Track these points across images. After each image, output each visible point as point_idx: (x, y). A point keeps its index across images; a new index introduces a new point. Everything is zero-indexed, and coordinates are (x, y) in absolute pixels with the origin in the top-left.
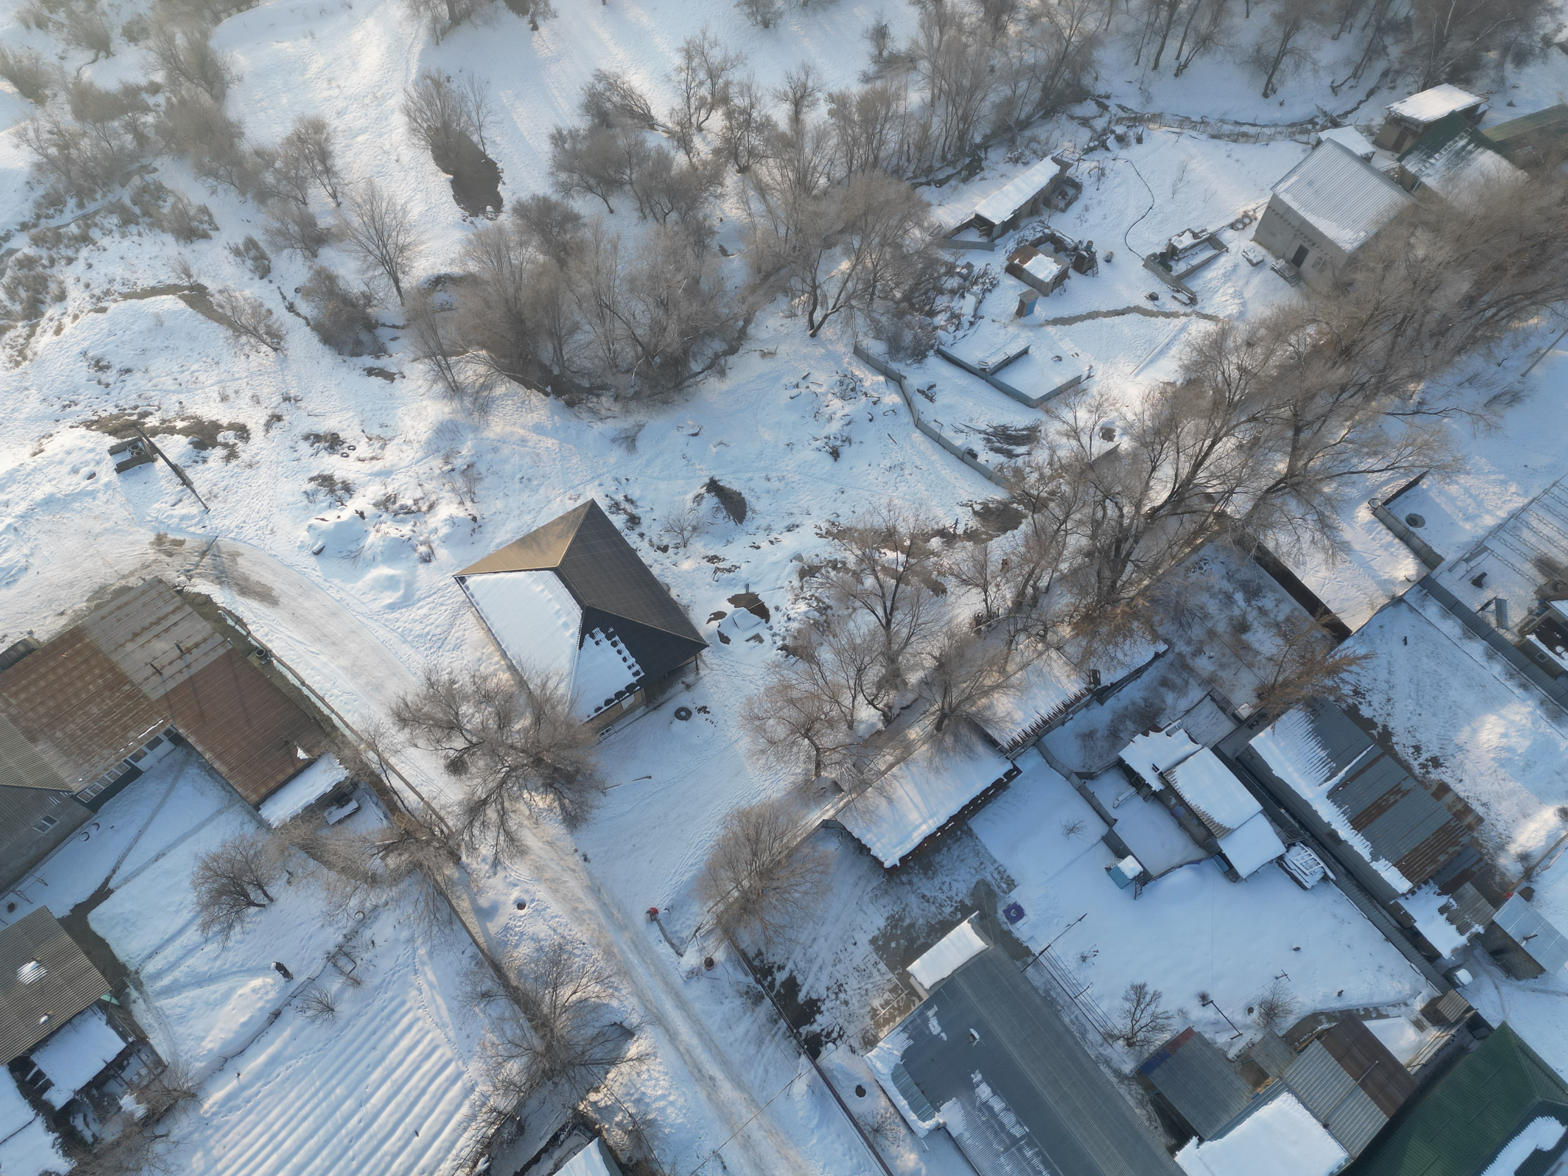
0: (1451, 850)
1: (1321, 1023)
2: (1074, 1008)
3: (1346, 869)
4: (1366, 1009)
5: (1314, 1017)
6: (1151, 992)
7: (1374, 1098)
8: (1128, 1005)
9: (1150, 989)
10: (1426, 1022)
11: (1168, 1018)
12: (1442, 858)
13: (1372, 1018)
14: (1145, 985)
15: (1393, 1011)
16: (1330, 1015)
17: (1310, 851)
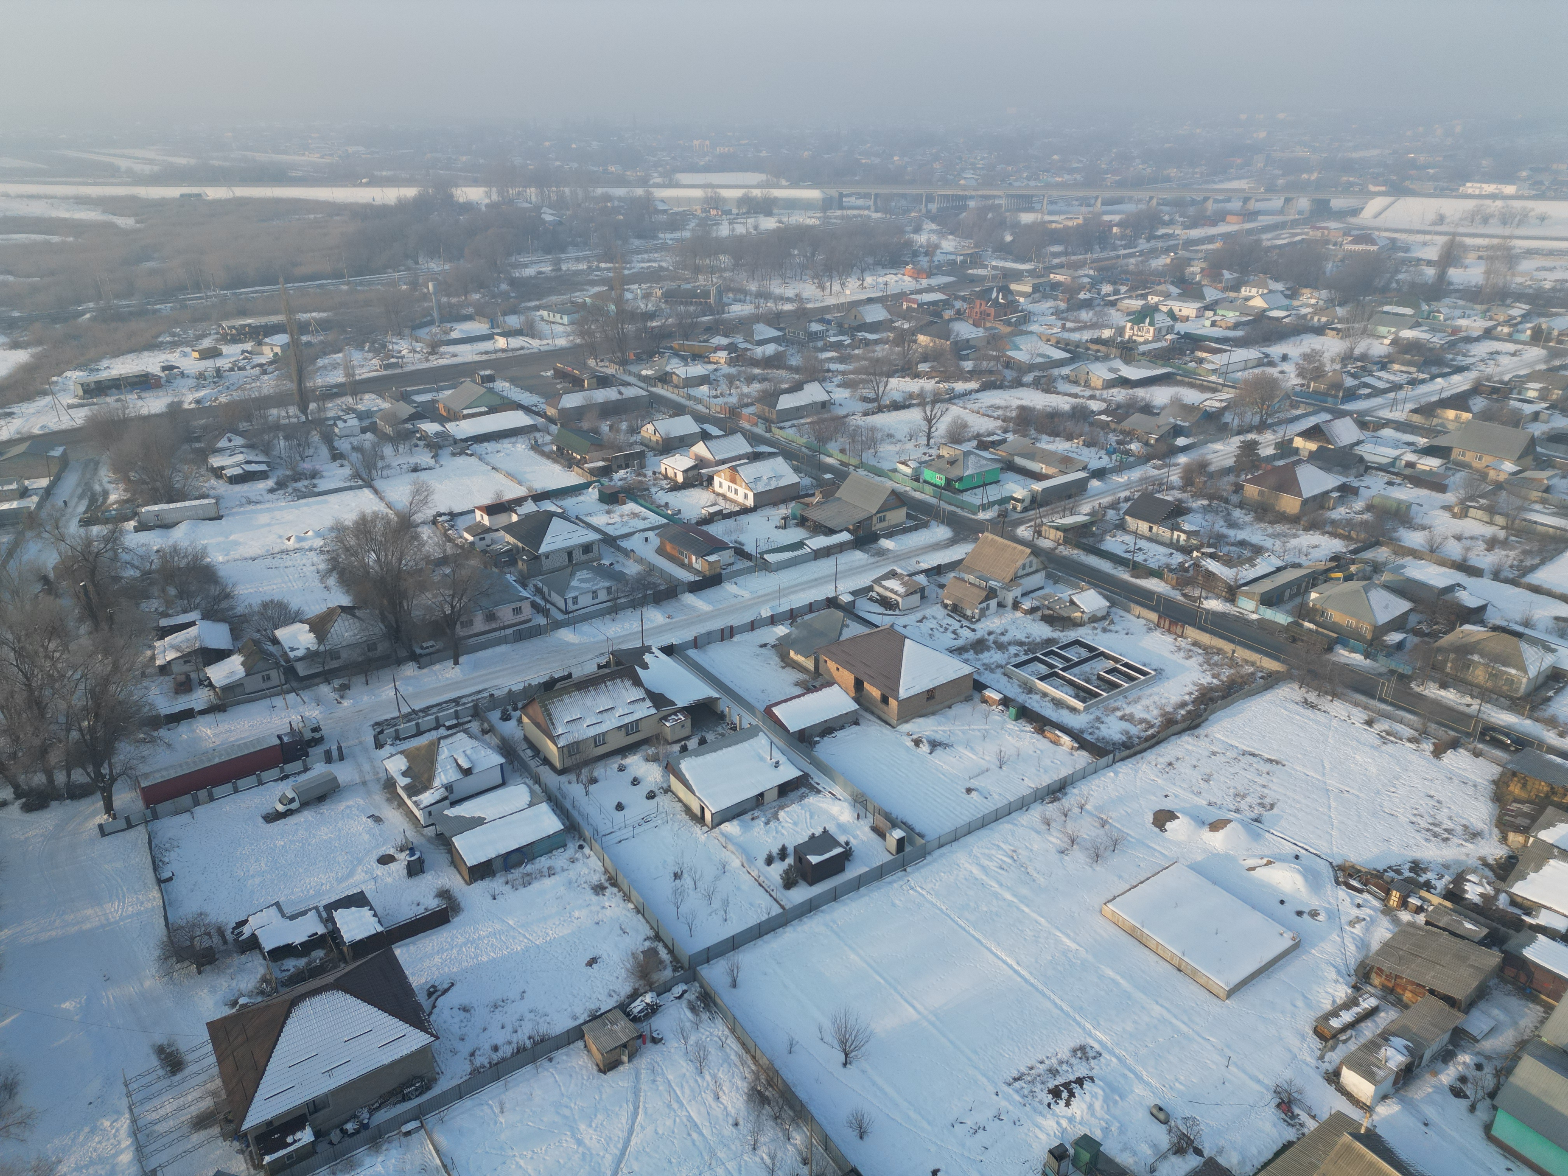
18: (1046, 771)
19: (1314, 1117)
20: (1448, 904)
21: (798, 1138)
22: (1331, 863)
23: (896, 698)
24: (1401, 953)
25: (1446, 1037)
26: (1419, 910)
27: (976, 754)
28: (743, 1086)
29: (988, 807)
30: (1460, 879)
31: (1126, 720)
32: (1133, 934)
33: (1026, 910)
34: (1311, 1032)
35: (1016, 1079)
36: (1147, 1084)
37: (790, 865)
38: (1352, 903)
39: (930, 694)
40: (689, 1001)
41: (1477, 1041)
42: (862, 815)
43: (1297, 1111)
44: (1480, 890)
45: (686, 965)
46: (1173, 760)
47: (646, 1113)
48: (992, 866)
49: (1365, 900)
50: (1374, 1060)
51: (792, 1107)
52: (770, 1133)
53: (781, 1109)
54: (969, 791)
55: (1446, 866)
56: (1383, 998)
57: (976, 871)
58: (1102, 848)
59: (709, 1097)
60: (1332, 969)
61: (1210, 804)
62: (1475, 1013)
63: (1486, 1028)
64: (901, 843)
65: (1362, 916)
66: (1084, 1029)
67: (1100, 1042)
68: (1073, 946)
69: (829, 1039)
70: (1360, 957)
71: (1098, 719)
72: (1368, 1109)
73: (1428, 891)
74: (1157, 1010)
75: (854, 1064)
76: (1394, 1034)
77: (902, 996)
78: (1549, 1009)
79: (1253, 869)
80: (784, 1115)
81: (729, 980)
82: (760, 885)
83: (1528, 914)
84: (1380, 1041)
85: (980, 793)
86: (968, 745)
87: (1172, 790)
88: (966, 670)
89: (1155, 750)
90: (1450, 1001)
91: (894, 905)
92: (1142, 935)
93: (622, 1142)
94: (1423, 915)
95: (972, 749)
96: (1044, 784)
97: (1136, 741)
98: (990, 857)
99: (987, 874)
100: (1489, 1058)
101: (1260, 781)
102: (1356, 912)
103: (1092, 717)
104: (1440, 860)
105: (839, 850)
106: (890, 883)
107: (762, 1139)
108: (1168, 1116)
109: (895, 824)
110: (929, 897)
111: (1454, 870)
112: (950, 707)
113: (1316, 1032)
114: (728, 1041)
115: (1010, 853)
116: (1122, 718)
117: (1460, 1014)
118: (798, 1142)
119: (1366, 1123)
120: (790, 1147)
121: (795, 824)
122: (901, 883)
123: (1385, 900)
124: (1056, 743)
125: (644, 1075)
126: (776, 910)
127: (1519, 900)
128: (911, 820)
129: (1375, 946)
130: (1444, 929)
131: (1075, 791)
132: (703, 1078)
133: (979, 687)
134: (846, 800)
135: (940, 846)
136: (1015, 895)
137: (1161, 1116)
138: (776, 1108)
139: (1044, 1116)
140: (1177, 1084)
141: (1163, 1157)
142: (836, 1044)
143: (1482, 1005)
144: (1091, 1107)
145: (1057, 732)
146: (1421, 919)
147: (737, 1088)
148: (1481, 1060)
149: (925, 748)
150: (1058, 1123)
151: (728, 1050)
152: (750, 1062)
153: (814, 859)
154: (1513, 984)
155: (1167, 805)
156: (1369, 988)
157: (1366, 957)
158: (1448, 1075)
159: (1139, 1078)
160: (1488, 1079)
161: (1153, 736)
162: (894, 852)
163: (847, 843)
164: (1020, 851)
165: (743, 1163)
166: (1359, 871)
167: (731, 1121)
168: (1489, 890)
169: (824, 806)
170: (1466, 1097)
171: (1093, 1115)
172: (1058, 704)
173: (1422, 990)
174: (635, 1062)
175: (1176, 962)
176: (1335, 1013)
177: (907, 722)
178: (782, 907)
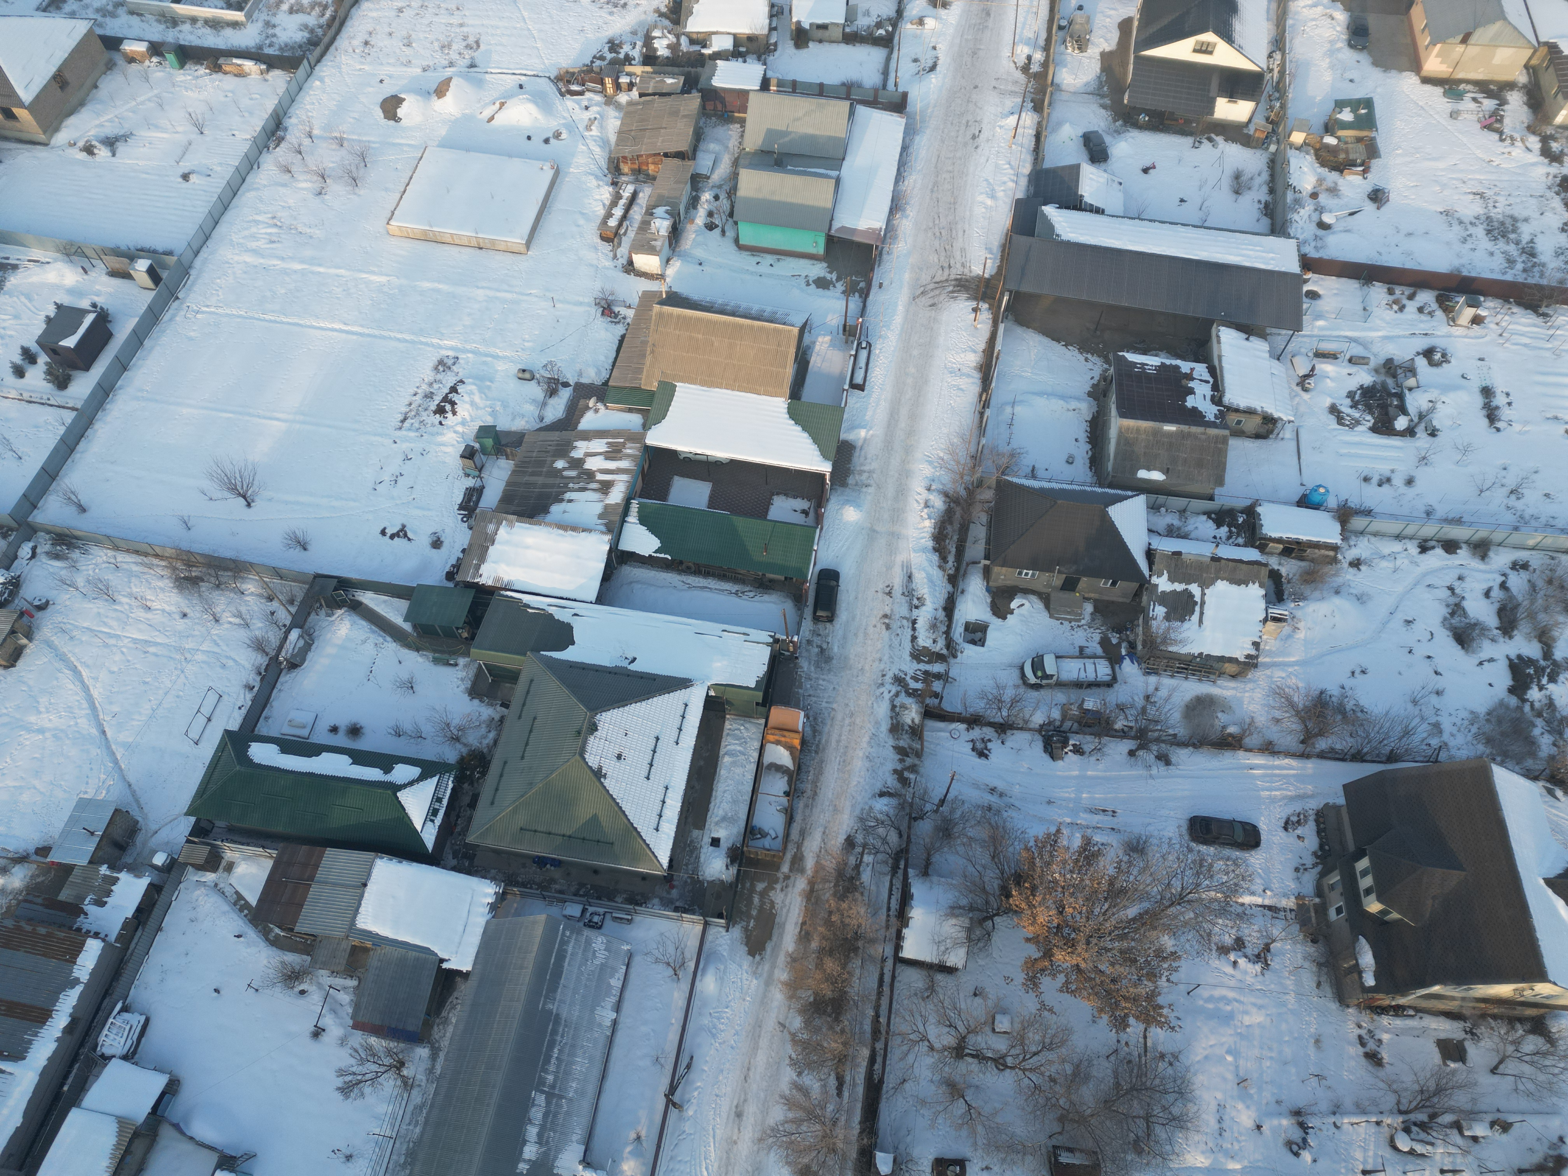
0: (29, 928)
1: (277, 935)
2: (402, 1131)
3: (104, 998)
4: (241, 910)
5: (275, 943)
6: (341, 1079)
7: (317, 866)
8: (367, 1090)
9: (339, 1082)
10: (223, 863)
11: (356, 1051)
12: (42, 930)
13: (247, 902)
14: (338, 1089)
15: (229, 891)
16: (265, 934)
17: (102, 1038)
18: (251, 113)
19: (629, 307)
20: (648, 69)
21: (251, 586)
22: (549, 78)
23: (21, 105)
24: (633, 133)
25: (688, 186)
26: (631, 85)
27: (164, 130)
28: (167, 583)
29: (217, 185)
30: (648, 40)
31: (297, 12)
32: (428, 238)
33: (321, 270)
34: (599, 241)
35: (403, 421)
36: (504, 358)
37: (47, 364)
38: (581, 108)
39: (60, 80)
40: (47, 553)
41: (708, 178)
42: (87, 265)
43: (616, 309)
44: (665, 42)
45: (14, 525)
46: (366, 37)
47: (88, 666)
48: (262, 244)
49: (590, 100)
50: (650, 236)
51: (226, 569)
52: (222, 602)
53: (217, 577)
54: (185, 177)
55: (634, 33)
56: (637, 181)
57: (249, 259)
58: (354, 169)
59: (141, 614)
60: (591, 177)
61: (424, 70)
62: (700, 155)
63: (710, 164)
64: (152, 272)
65: (592, 117)
66: (433, 345)
67: (452, 348)
68: (383, 279)
69: (217, 494)
70: (606, 155)
71: (268, 24)
72: (661, 277)
73: (630, 64)
74: (480, 293)
75: (256, 499)
76: (655, 207)
77: (259, 417)
78: (742, 122)
79: (491, 119)
80: (222, 579)
81: (73, 509)
82: (30, 402)
83: (704, 46)
84: (648, 218)
85: (198, 173)
86: (150, 125)
87: (384, 71)
88: (81, 28)
89: (344, 34)
90: (680, 155)
91: (191, 339)
92: (435, 235)
93: (84, 702)
94: (635, 89)
95: (157, 127)
96: (258, 129)
97: (320, 32)
98: (254, 237)
99: (263, 257)
100: (720, 187)
101: (455, 20)
102: (587, 115)
103: (260, 24)
104: (628, 29)
105: (89, 319)
106: (171, 320)
107: (218, 610)
108: (531, 372)
109: (131, 256)
110: (220, 311)
111: (641, 34)
112: (96, 87)
113: (603, 238)
114: (119, 559)
115: (271, 222)
116: (291, 11)
117: (690, 163)
118: (253, 590)
119: (664, 289)
120: (248, 598)
121: (16, 317)
122: (182, 313)
123: (603, 91)
124: (241, 74)
125: (56, 640)
126: (69, 417)
127: (695, 36)
128: (147, 243)
129: (613, 138)
130: (654, 94)
131: (293, 121)
132: (120, 603)
133: (112, 43)
134: (56, 260)
135: (197, 253)
136: (302, 262)
137: (527, 376)
138: (213, 579)
139: (442, 434)
140: (526, 344)
141: (544, 404)
142: (227, 494)
143: (702, 146)
144: (473, 403)
145: (236, 61)
146: (635, 93)
147: (161, 589)
148: (716, 191)
149: (103, 152)
150: (455, 432)
151: (125, 566)
152: (156, 561)
153: (70, 342)
154: (715, 115)
155: (388, 90)
156: (624, 178)
157: (610, 152)
158: (700, 217)
159: (496, 357)
160: (724, 203)
161: (333, 18)
162: (152, 286)
163: (94, 305)
164: (279, 214)
165: (215, 638)
166: (573, 74)
167: (177, 617)
168: (672, 38)
169: (34, 279)
170: (717, 226)
171: (478, 408)
172: (215, 24)
173: (658, 159)
174: (38, 636)
175: (475, 244)
176: (609, 215)
177: (57, 129)
178: (73, 409)
